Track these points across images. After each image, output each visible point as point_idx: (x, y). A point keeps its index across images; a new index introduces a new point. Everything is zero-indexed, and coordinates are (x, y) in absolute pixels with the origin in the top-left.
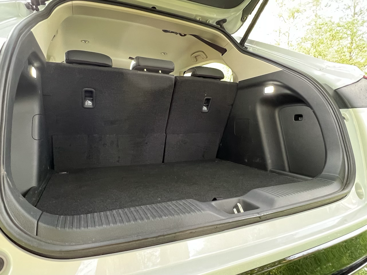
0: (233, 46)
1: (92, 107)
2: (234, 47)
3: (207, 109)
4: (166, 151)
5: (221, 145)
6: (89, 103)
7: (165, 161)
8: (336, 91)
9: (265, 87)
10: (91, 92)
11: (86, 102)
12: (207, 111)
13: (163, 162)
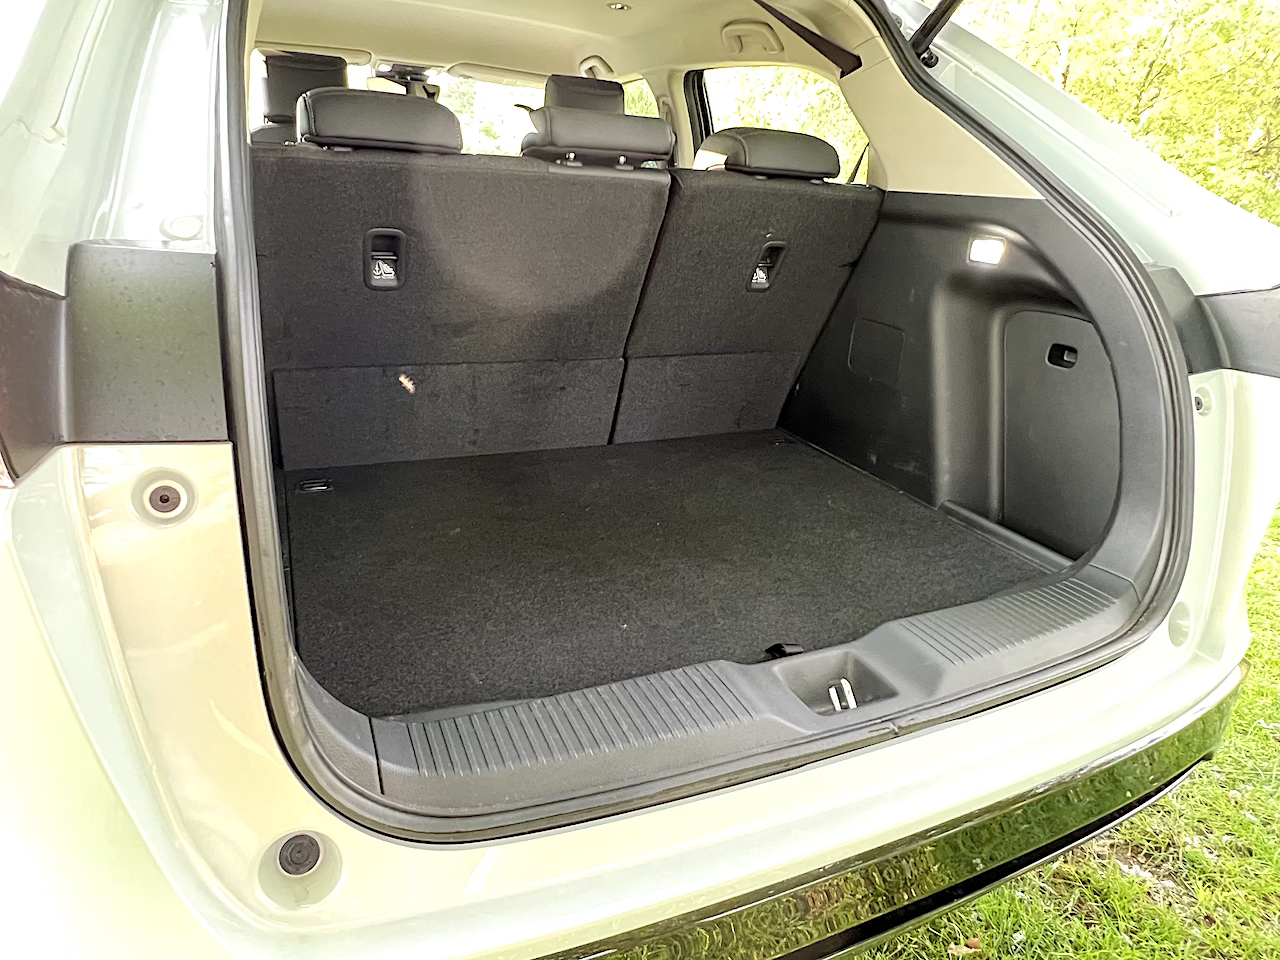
0: (888, 54)
1: (394, 284)
2: (891, 59)
3: (768, 278)
4: (621, 409)
5: (797, 388)
6: (384, 273)
7: (618, 439)
8: (1198, 303)
9: (975, 237)
10: (394, 238)
11: (377, 269)
12: (767, 286)
13: (610, 441)
